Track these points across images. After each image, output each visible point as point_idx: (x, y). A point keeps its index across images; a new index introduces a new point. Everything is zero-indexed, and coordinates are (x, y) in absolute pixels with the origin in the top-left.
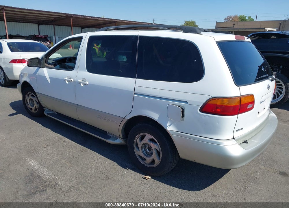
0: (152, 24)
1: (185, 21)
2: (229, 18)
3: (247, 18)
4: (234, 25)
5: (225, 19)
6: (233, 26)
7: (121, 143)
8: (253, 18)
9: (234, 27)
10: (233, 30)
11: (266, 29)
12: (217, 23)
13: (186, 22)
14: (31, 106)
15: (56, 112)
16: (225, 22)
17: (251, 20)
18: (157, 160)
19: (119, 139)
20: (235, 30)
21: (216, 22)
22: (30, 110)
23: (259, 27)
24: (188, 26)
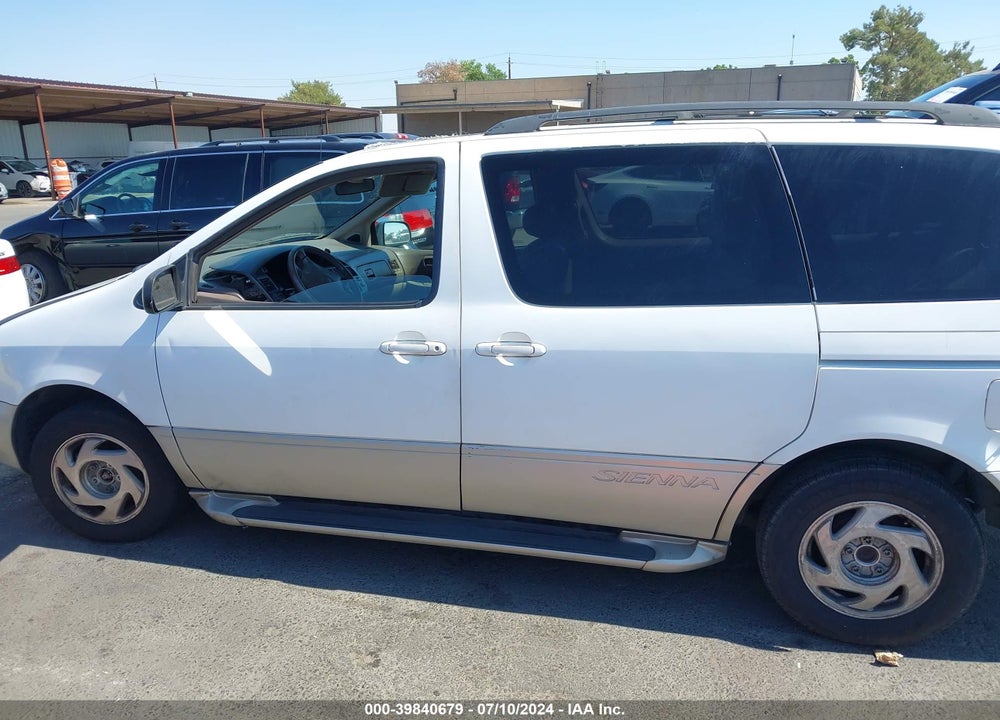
0: (184, 94)
1: (293, 82)
2: (431, 70)
3: (484, 70)
4: (455, 91)
5: (421, 74)
6: (453, 97)
7: (714, 559)
8: (503, 71)
9: (455, 99)
10: (457, 110)
11: (555, 103)
12: (399, 87)
13: (297, 86)
14: (93, 498)
15: (277, 497)
16: (424, 83)
17: (498, 76)
18: (917, 587)
19: (701, 545)
20: (462, 110)
21: (396, 82)
22: (87, 516)
23: (531, 97)
24: (306, 100)
